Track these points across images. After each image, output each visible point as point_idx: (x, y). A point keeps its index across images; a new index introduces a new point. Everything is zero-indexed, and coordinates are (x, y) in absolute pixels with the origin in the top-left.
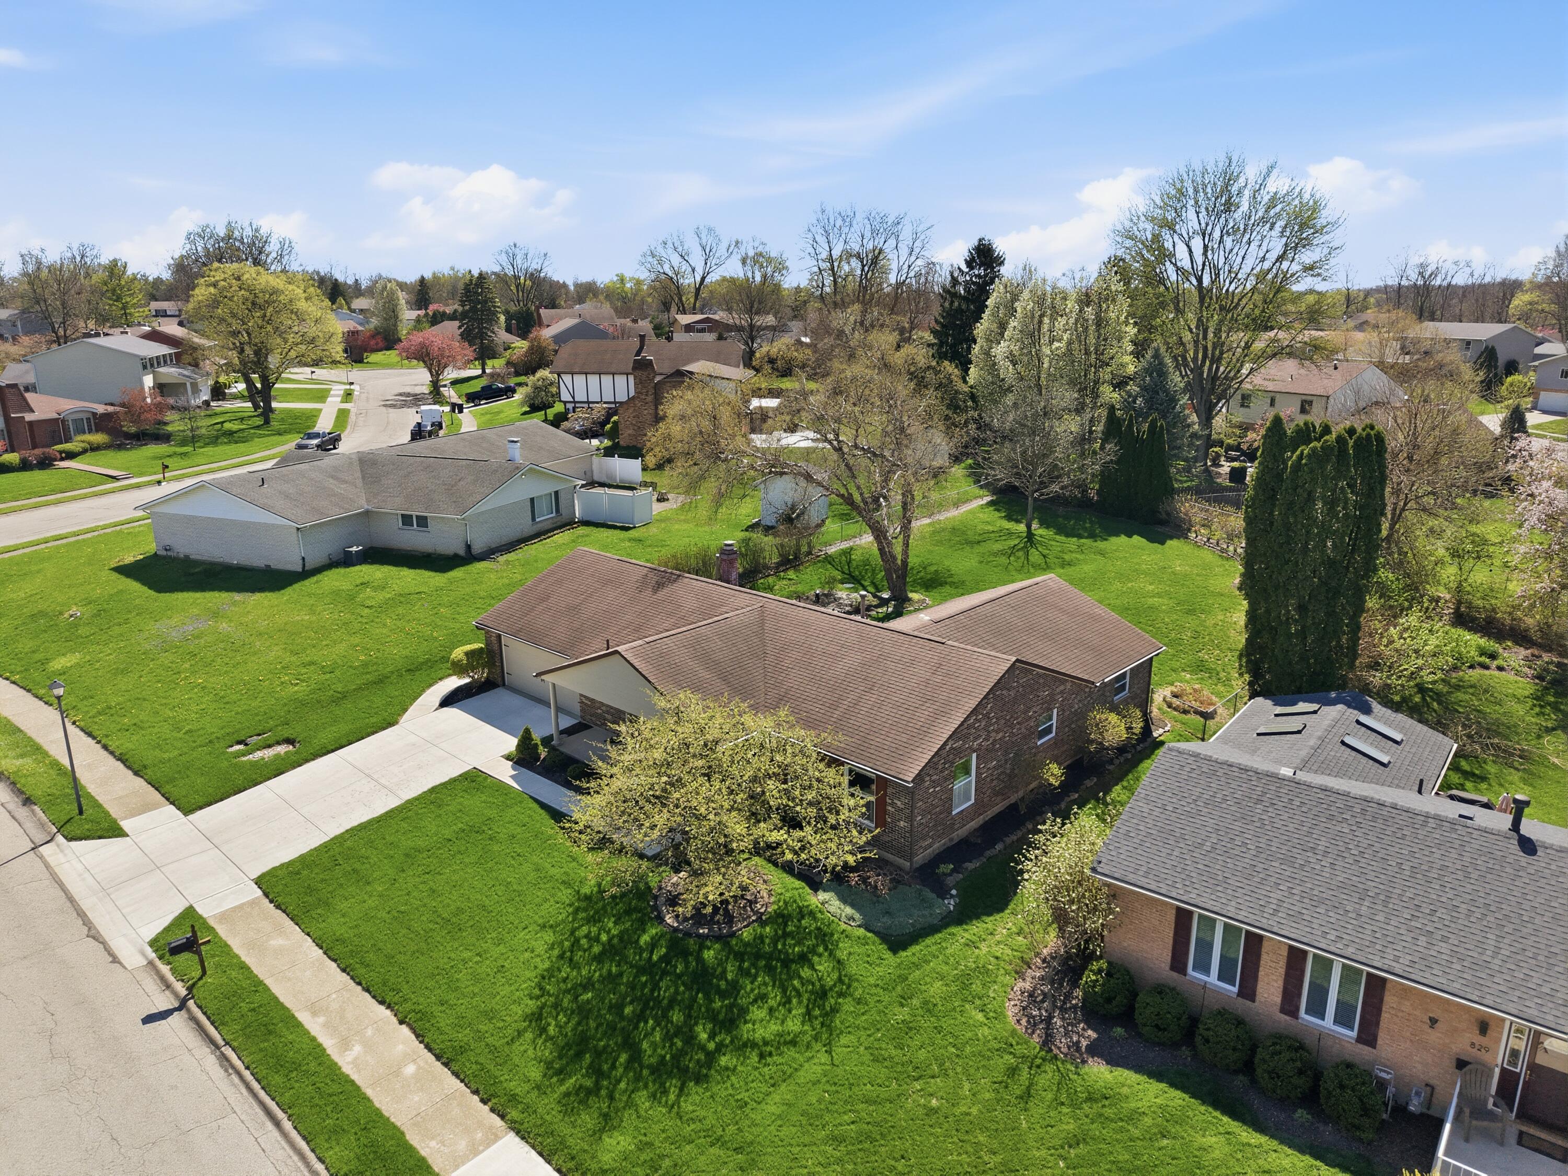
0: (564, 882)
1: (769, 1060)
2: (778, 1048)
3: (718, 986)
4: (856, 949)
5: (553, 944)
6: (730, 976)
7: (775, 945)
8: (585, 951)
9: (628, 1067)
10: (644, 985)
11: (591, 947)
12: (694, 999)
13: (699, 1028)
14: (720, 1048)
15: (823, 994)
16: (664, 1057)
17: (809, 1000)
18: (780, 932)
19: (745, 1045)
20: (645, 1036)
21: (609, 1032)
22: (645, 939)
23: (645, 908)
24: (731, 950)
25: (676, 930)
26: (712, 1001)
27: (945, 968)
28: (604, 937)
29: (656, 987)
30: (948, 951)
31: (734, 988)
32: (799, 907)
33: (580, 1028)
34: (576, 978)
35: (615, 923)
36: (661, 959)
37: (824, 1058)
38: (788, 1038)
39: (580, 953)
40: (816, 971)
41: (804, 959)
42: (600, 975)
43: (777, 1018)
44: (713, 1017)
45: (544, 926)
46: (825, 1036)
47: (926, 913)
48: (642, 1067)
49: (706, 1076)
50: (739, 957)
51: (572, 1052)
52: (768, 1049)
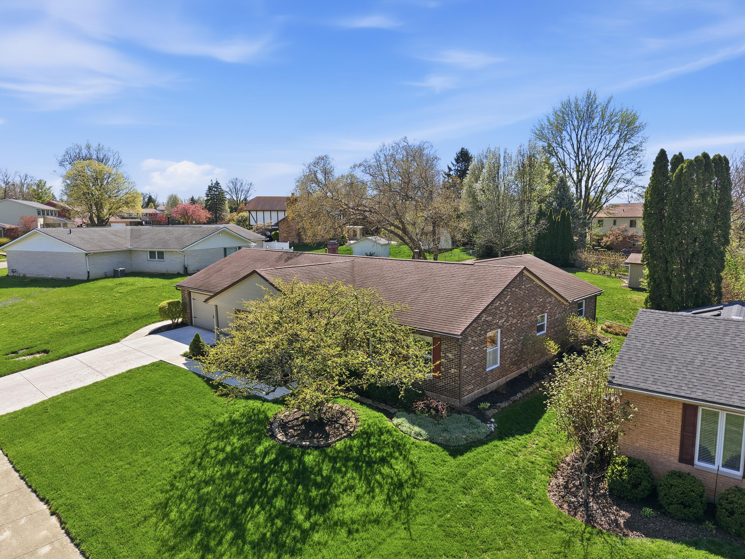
0: (205, 416)
1: (356, 535)
2: (364, 526)
3: (315, 480)
4: (424, 454)
5: (188, 454)
6: (325, 473)
7: (361, 452)
8: (212, 458)
9: (232, 543)
10: (255, 480)
11: (216, 455)
12: (295, 490)
13: (297, 512)
14: (313, 527)
15: (400, 485)
16: (265, 535)
17: (389, 490)
18: (365, 443)
19: (336, 524)
20: (251, 518)
21: (221, 515)
22: (260, 449)
23: (262, 430)
24: (326, 455)
25: (284, 443)
26: (309, 491)
27: (495, 468)
28: (228, 449)
29: (264, 481)
30: (495, 457)
31: (328, 481)
32: (379, 428)
33: (197, 513)
34: (201, 477)
35: (239, 439)
36: (271, 462)
37: (403, 534)
38: (372, 518)
39: (208, 459)
40: (394, 469)
41: (383, 461)
42: (221, 475)
43: (363, 503)
44: (310, 503)
45: (184, 443)
46: (403, 516)
47: (475, 431)
48: (244, 543)
49: (301, 549)
50: (334, 460)
51: (186, 532)
52: (356, 526)
